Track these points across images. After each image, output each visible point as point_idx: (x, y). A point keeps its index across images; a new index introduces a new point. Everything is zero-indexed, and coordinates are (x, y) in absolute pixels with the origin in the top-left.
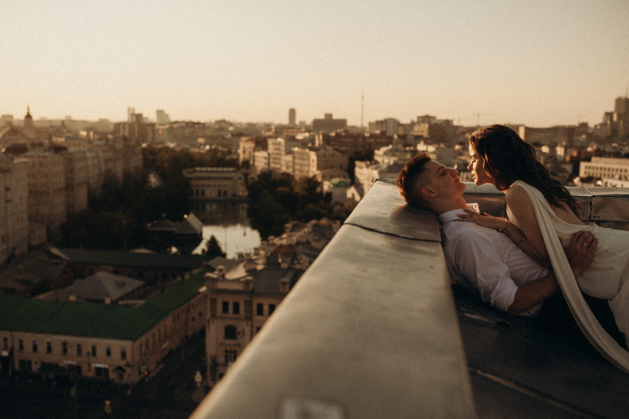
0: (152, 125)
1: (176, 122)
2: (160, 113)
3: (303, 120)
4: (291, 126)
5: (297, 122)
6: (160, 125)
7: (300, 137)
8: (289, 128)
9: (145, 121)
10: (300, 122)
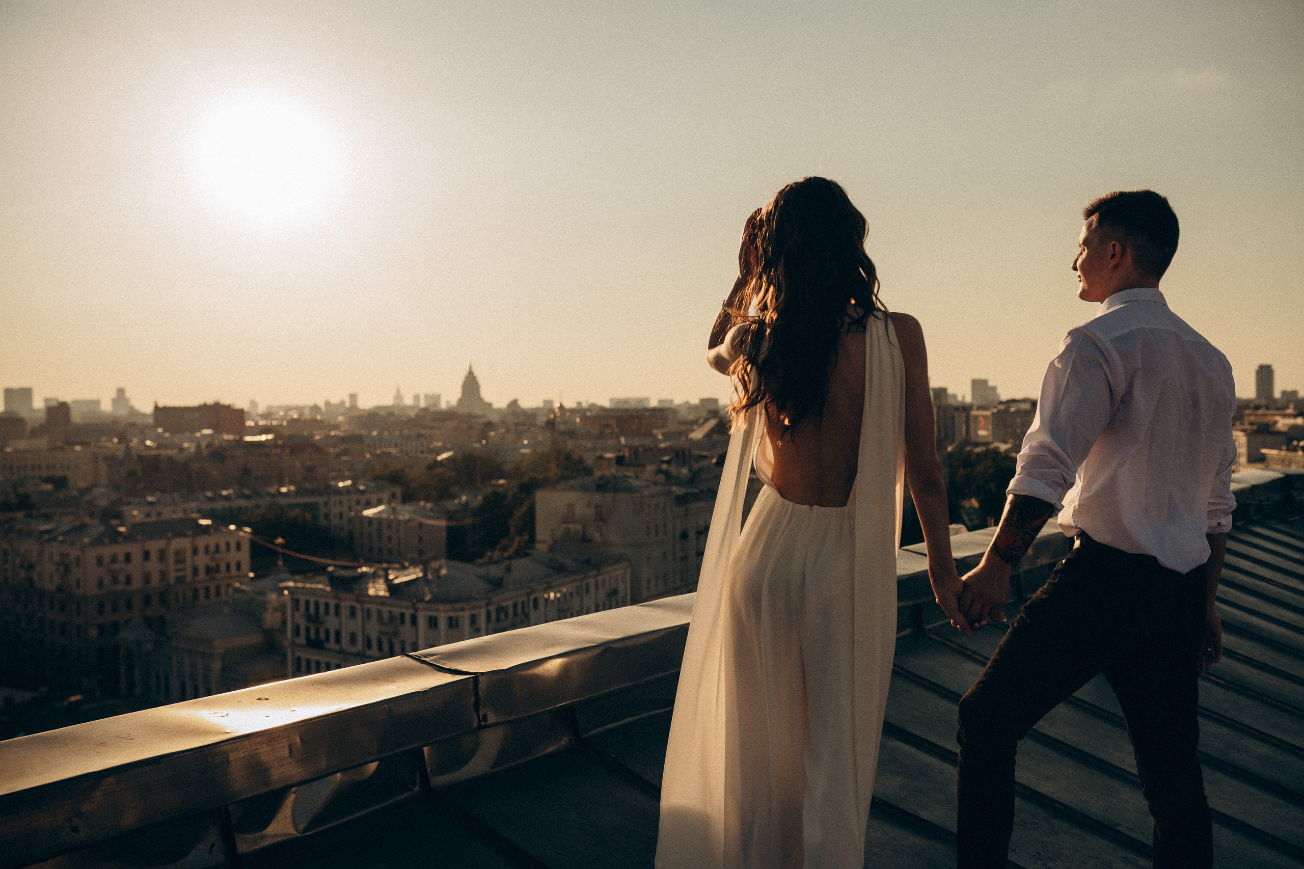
0: (965, 409)
1: (1013, 401)
2: (979, 385)
3: (1289, 388)
4: (1263, 402)
5: (1277, 394)
6: (980, 408)
7: (1283, 423)
8: (1257, 408)
9: (950, 401)
10: (1284, 393)
